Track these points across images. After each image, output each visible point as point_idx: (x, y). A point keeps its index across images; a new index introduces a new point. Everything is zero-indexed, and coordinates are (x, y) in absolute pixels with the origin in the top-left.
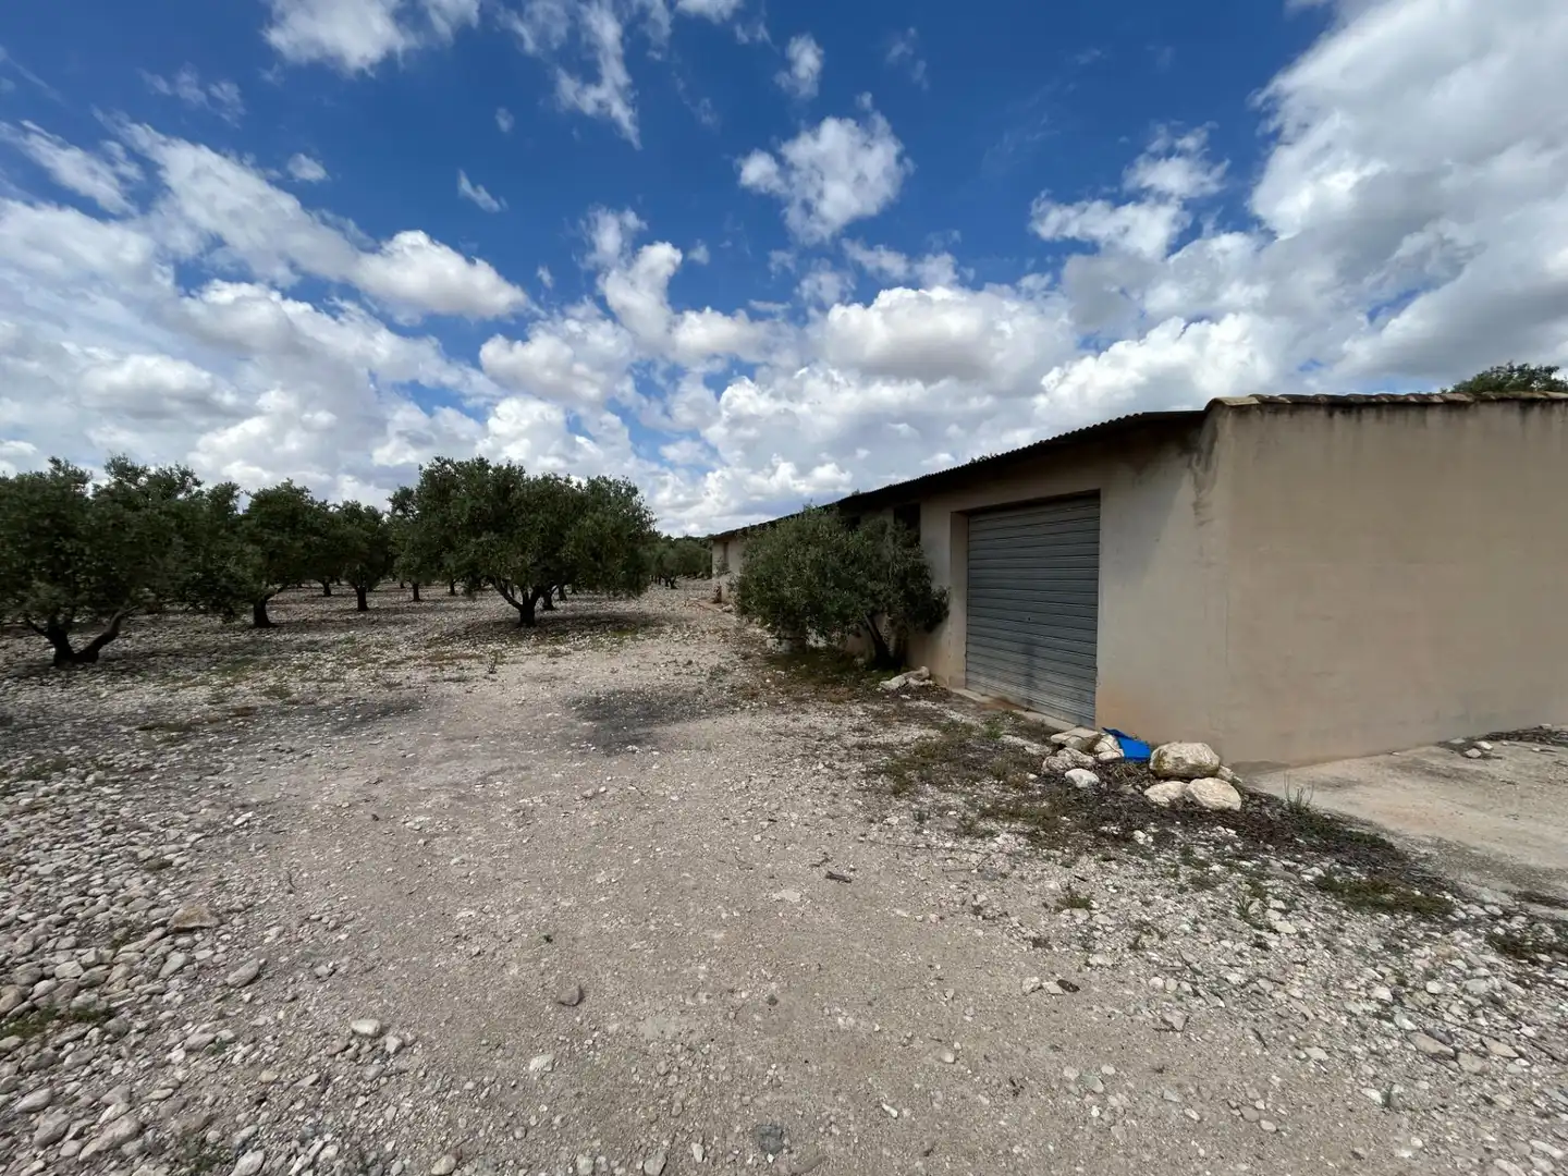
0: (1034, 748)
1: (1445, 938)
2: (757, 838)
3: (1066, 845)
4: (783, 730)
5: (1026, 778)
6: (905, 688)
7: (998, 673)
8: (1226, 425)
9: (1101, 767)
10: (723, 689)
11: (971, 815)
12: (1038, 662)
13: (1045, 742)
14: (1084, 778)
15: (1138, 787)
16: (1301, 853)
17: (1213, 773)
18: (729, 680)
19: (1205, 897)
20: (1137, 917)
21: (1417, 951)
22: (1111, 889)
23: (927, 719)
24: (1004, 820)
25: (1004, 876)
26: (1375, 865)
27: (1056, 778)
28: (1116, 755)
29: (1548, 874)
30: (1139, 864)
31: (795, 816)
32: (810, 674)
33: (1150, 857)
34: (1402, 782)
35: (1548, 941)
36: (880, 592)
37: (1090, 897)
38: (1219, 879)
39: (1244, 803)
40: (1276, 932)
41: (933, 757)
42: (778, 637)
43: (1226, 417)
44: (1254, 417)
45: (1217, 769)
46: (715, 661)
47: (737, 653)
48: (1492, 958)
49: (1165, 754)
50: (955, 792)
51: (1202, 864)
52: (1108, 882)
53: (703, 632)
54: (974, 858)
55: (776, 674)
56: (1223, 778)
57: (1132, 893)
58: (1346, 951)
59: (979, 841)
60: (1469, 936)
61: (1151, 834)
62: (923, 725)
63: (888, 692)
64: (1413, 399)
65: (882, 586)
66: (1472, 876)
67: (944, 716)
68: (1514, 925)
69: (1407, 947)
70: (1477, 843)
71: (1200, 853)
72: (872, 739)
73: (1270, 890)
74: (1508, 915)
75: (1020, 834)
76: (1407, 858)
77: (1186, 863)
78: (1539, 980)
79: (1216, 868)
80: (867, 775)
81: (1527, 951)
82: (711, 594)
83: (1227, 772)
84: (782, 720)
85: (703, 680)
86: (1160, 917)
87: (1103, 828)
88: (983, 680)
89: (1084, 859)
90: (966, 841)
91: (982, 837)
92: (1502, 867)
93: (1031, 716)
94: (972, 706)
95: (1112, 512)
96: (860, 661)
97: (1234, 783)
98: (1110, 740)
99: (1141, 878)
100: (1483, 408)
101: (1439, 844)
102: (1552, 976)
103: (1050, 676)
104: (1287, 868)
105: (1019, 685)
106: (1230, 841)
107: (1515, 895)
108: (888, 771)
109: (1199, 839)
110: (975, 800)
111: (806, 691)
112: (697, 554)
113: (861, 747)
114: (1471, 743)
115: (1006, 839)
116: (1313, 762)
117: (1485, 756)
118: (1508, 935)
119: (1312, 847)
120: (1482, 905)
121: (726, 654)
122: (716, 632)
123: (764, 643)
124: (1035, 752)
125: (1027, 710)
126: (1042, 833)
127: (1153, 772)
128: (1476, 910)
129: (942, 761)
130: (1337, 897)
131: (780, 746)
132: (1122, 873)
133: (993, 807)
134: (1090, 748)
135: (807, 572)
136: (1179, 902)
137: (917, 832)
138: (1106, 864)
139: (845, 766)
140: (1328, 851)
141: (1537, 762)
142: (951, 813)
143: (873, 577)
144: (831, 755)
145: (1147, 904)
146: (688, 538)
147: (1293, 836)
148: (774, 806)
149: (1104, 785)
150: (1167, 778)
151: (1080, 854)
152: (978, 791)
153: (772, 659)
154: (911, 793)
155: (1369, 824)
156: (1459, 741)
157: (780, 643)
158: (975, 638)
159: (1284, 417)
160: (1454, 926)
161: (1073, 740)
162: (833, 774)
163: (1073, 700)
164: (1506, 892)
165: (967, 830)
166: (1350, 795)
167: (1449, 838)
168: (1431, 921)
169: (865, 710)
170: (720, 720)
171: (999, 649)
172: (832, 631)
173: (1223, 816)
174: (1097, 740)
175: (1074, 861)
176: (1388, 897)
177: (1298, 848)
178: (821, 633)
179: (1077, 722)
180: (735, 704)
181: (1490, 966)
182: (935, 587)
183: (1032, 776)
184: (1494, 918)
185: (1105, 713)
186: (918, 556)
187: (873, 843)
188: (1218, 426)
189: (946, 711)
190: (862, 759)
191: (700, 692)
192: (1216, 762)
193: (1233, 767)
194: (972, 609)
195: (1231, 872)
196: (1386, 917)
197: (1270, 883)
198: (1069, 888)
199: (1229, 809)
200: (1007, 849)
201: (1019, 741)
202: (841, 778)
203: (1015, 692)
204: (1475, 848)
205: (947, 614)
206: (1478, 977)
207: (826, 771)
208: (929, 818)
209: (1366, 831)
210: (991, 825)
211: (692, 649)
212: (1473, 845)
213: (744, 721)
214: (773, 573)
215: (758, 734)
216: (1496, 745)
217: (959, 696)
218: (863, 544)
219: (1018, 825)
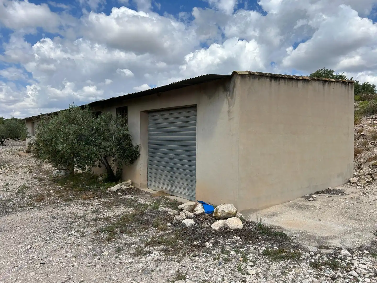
0: (171, 212)
1: (299, 266)
2: (32, 274)
3: (179, 253)
4: (56, 216)
5: (167, 225)
6: (120, 190)
7: (160, 181)
8: (238, 81)
9: (197, 217)
10: (25, 197)
11: (141, 245)
12: (175, 175)
13: (176, 208)
14: (189, 222)
15: (209, 224)
16: (260, 242)
17: (234, 216)
18: (29, 192)
19: (227, 266)
20: (203, 279)
21: (290, 273)
22: (195, 269)
23: (128, 203)
24: (155, 246)
25: (153, 271)
26: (281, 243)
27: (179, 224)
28: (202, 212)
29: (327, 238)
30: (206, 256)
31: (55, 259)
32: (74, 187)
33: (209, 253)
34: (292, 211)
35: (325, 261)
36: (108, 147)
37: (186, 274)
38: (233, 257)
39: (244, 226)
40: (249, 275)
41: (128, 221)
42: (59, 169)
43: (238, 79)
44: (247, 79)
45: (236, 214)
46: (23, 183)
47: (36, 178)
48: (310, 271)
49: (218, 209)
50: (136, 236)
51: (228, 252)
52: (194, 266)
53: (18, 168)
54: (141, 265)
55: (56, 188)
56: (237, 217)
57: (202, 269)
58: (270, 277)
59: (144, 257)
60: (305, 264)
61: (211, 243)
62: (126, 207)
63: (112, 192)
64: (294, 77)
65: (109, 144)
66: (307, 242)
67: (136, 201)
68: (317, 258)
69: (287, 272)
70: (309, 230)
71: (228, 248)
72: (101, 216)
73: (249, 259)
74: (315, 254)
75: (161, 250)
76: (290, 239)
77: (222, 253)
78: (322, 275)
79: (233, 253)
80: (96, 233)
81: (319, 266)
82: (25, 148)
83: (239, 214)
84: (56, 211)
85: (13, 193)
86: (211, 277)
87: (195, 243)
88: (154, 184)
89: (185, 258)
90: (138, 258)
91: (145, 255)
92: (315, 238)
93: (172, 198)
94: (149, 195)
95: (200, 114)
96: (100, 179)
97: (241, 219)
98: (200, 205)
99: (206, 262)
100: (313, 82)
101: (300, 233)
102: (325, 273)
103: (181, 181)
104: (255, 249)
105: (168, 185)
106: (238, 241)
107: (318, 247)
108: (106, 230)
109: (228, 242)
110: (144, 238)
111: (71, 195)
112: (18, 127)
113: (95, 220)
114: (310, 196)
115: (155, 254)
116: (267, 207)
117: (314, 200)
118: (315, 261)
119: (264, 239)
120: (309, 252)
121: (29, 179)
122: (26, 168)
123: (52, 172)
124: (171, 214)
125: (171, 196)
126: (171, 249)
127: (214, 217)
128: (307, 254)
129: (132, 222)
130: (269, 257)
131: (53, 225)
132: (200, 261)
133: (151, 240)
134: (192, 210)
135: (71, 137)
136: (218, 269)
137: (116, 257)
138: (194, 258)
139: (85, 230)
140: (268, 240)
141: (327, 200)
142: (133, 246)
143: (105, 139)
144: (79, 226)
145: (207, 272)
146: (14, 119)
147: (258, 236)
148: (45, 256)
149: (196, 225)
150: (219, 219)
151: (184, 256)
152: (146, 234)
153: (55, 180)
154: (116, 239)
155: (280, 228)
156: (308, 195)
157: (60, 172)
158: (151, 166)
159: (256, 81)
160: (301, 261)
161: (186, 207)
162: (79, 235)
163: (188, 190)
164: (316, 246)
165: (140, 252)
166: (276, 218)
167: (302, 230)
168: (295, 261)
169: (100, 202)
170: (20, 214)
171: (161, 170)
172: (84, 165)
173: (237, 232)
174: (195, 206)
175: (182, 259)
176: (284, 254)
177: (259, 241)
178: (79, 166)
179: (190, 199)
180: (30, 205)
181: (310, 274)
182: (134, 144)
183: (169, 224)
184: (312, 256)
185: (199, 195)
186: (127, 130)
187: (95, 266)
188: (236, 82)
189: (137, 199)
190: (94, 226)
191: (10, 200)
192: (235, 211)
193: (241, 212)
194: (150, 153)
195: (237, 253)
196: (282, 262)
197: (249, 255)
198: (178, 271)
199: (239, 229)
200: (155, 259)
201: (166, 209)
202: (83, 236)
203: (166, 188)
204: (309, 232)
205: (139, 156)
206: (306, 278)
207: (76, 234)
208: (122, 250)
209: (280, 231)
210: (150, 248)
211: (10, 177)
212: (308, 231)
213: (34, 213)
214: (53, 138)
215: (41, 219)
216: (317, 196)
217: (144, 192)
218: (100, 124)
219: (161, 247)
